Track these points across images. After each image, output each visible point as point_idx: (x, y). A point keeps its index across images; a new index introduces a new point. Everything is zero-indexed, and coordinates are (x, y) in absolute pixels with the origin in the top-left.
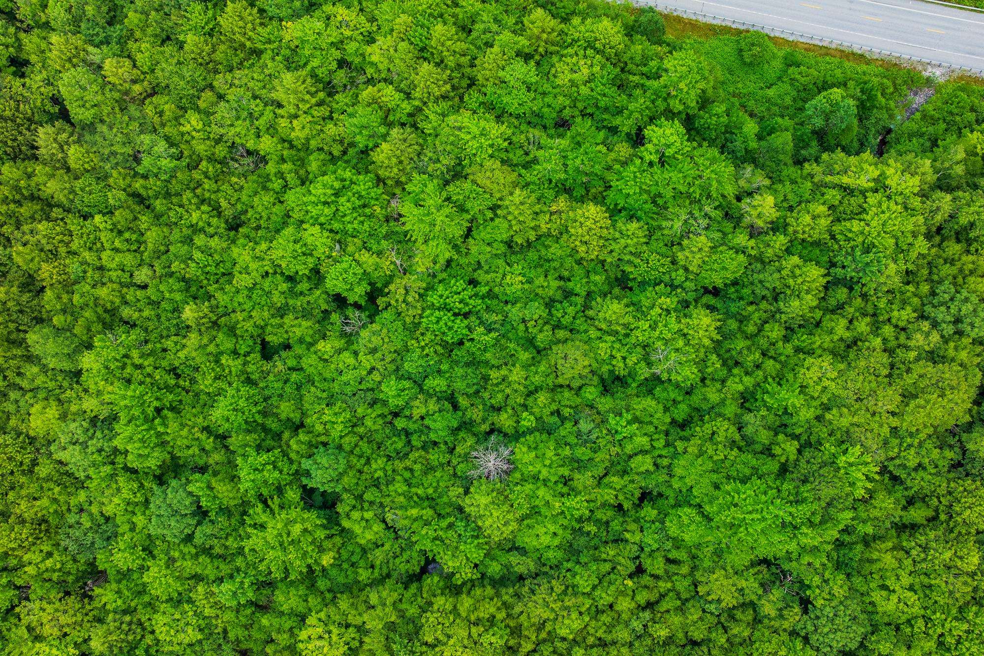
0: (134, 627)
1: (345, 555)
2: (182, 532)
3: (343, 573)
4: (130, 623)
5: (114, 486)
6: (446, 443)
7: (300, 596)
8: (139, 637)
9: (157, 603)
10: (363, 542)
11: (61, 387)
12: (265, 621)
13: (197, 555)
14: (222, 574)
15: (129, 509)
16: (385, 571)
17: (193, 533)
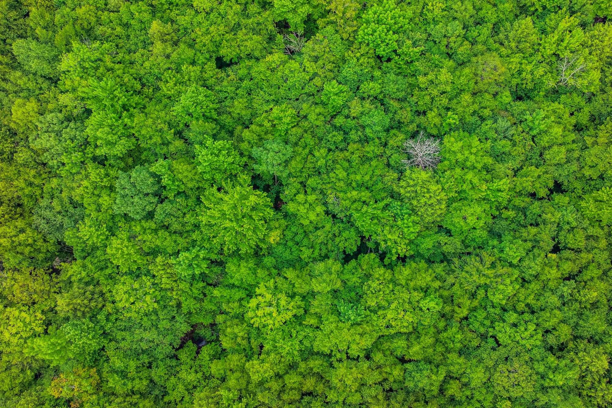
0: (96, 296)
1: (289, 234)
2: (143, 210)
3: (288, 250)
4: (93, 293)
5: (83, 172)
6: (379, 138)
7: (250, 269)
8: (100, 306)
9: (118, 277)
10: (306, 222)
11: (41, 89)
12: (216, 292)
13: (156, 231)
14: (180, 247)
15: (96, 192)
16: (324, 251)
17: (154, 210)
